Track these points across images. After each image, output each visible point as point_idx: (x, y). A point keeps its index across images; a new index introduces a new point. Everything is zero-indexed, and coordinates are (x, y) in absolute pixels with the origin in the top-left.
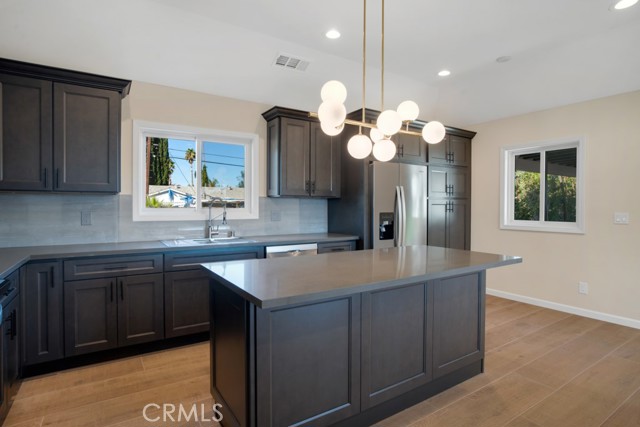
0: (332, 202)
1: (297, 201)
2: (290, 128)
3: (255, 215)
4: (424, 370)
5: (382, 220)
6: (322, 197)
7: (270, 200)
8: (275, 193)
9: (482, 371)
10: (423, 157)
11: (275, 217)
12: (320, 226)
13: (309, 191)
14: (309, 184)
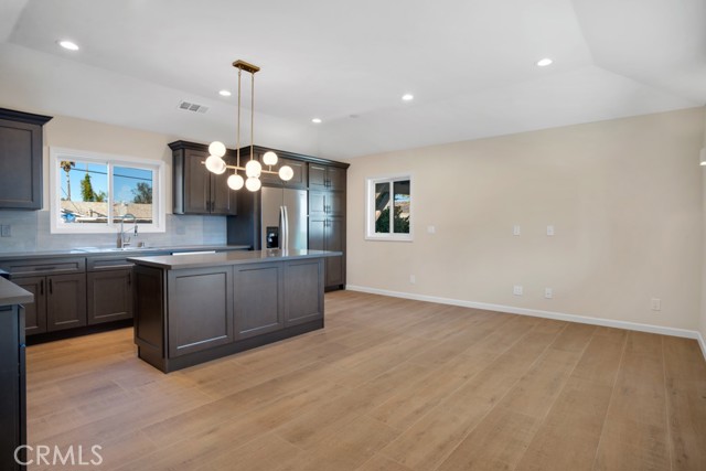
0: (230, 218)
1: (200, 218)
2: (193, 157)
3: (162, 229)
4: (278, 321)
5: (268, 233)
6: (222, 215)
7: (175, 216)
8: (180, 210)
9: (323, 327)
10: (304, 183)
11: (180, 230)
12: (220, 239)
13: (208, 209)
14: (209, 203)
